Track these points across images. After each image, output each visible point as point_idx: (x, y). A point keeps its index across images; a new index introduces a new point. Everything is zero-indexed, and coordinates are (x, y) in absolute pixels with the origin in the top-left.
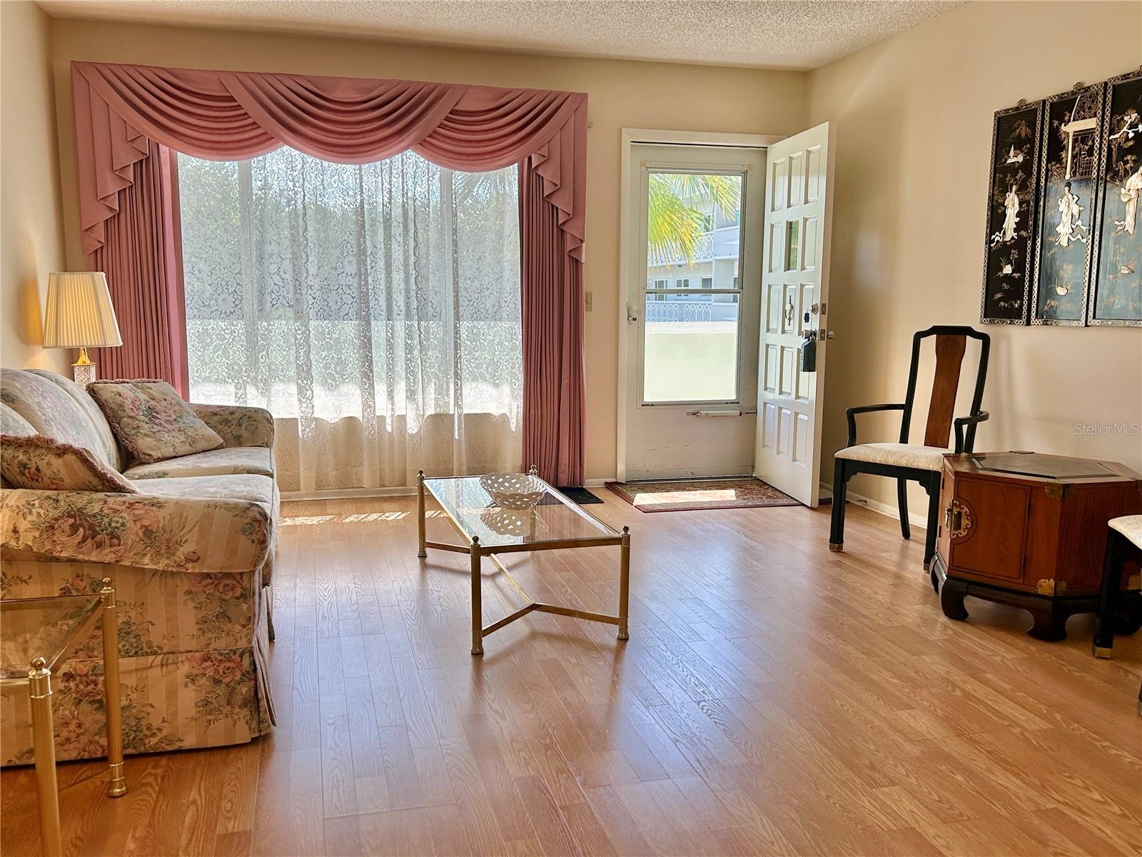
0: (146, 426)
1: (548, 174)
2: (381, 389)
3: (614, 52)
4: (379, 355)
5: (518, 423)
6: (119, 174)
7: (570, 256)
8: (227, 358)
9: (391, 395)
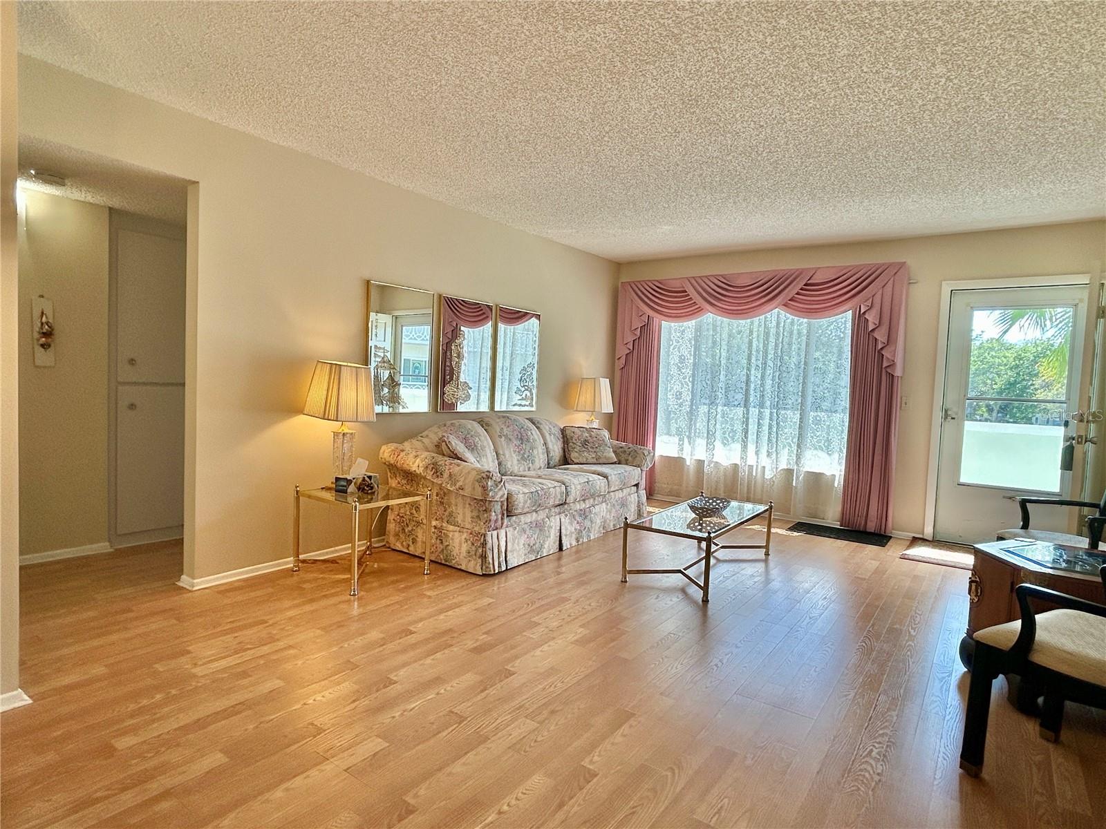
0: (579, 448)
1: (872, 318)
2: (751, 447)
3: (927, 232)
4: (753, 428)
5: (839, 482)
6: (633, 331)
7: (887, 371)
8: (677, 424)
9: (757, 453)
